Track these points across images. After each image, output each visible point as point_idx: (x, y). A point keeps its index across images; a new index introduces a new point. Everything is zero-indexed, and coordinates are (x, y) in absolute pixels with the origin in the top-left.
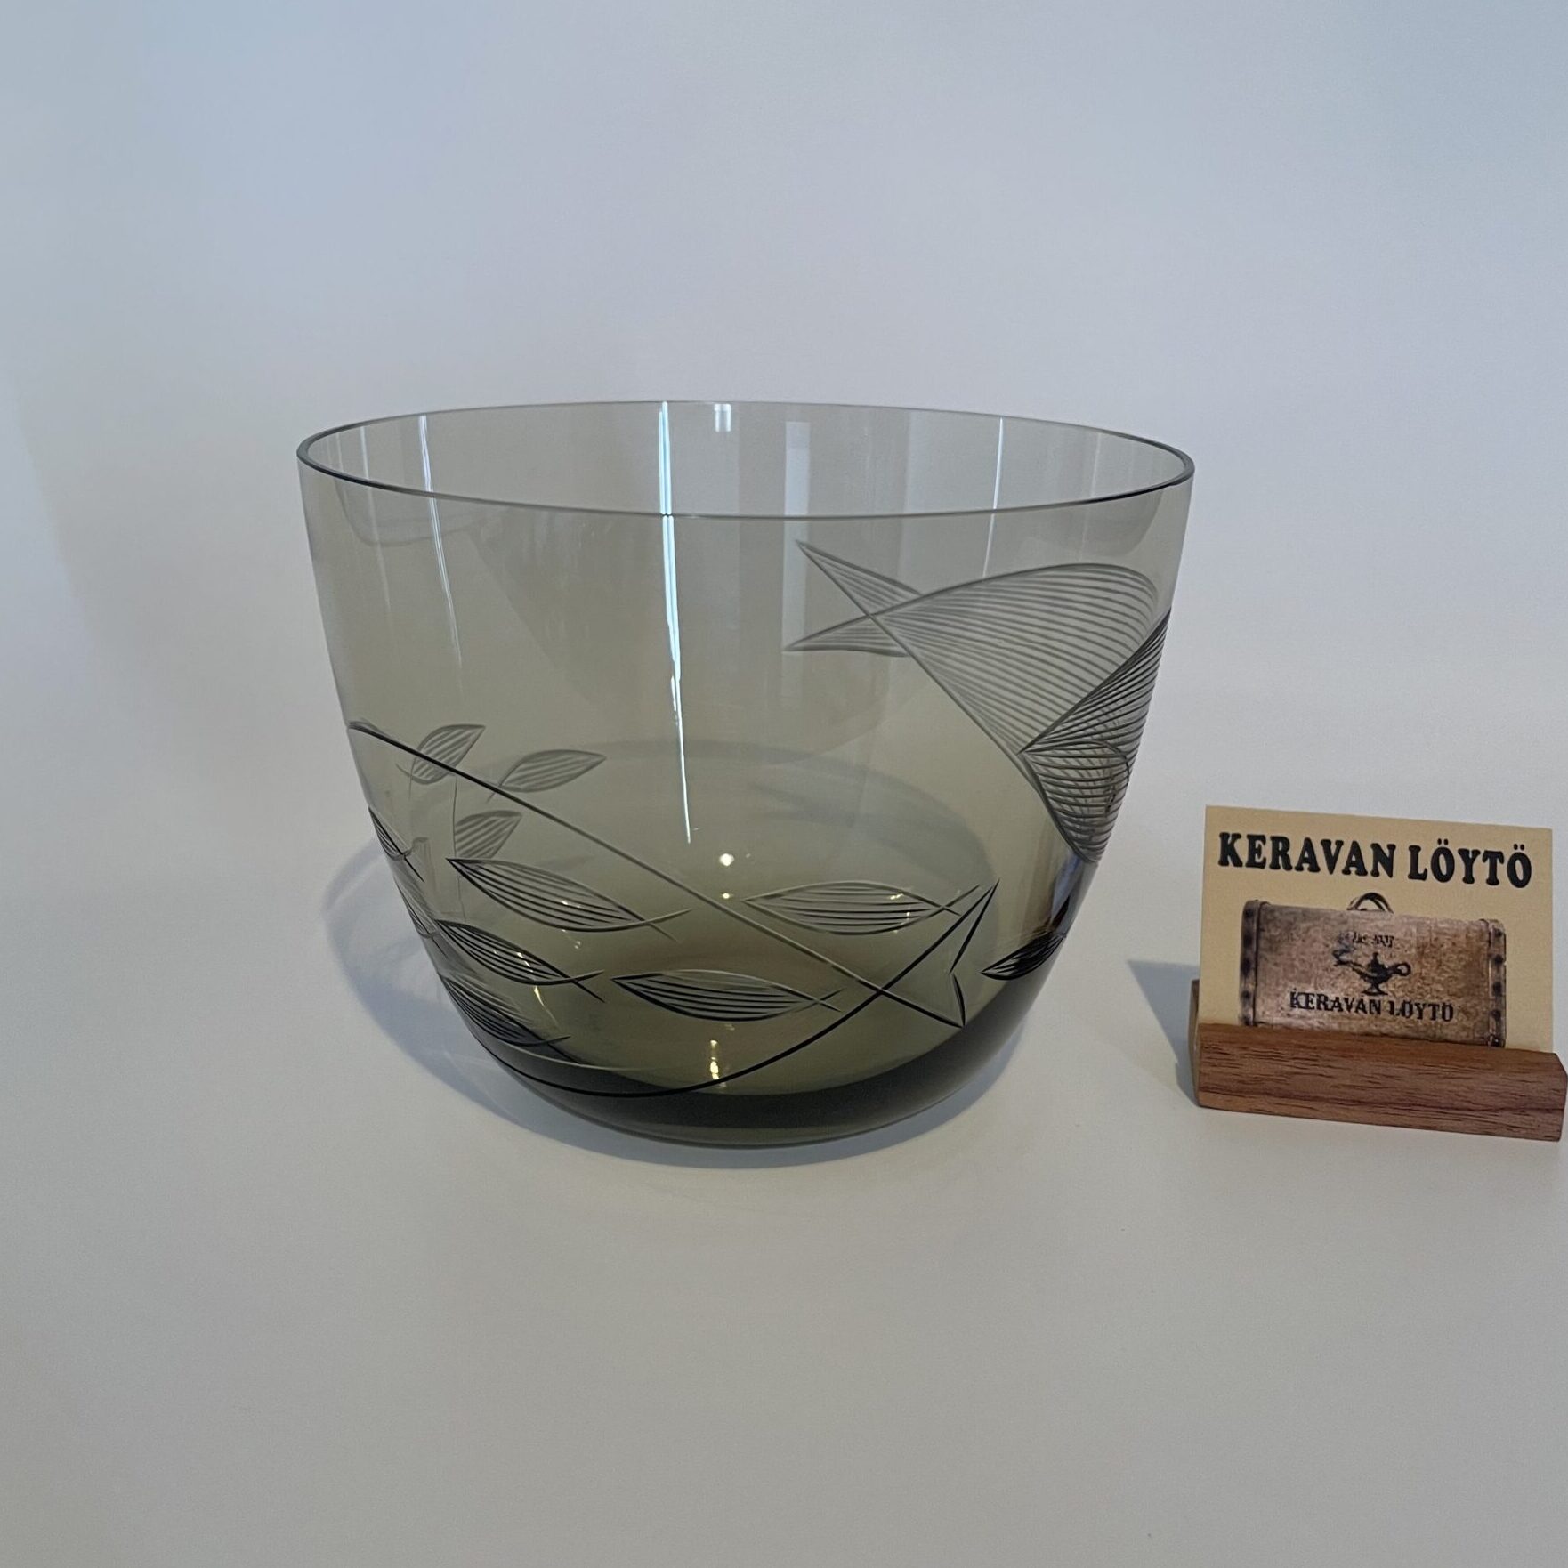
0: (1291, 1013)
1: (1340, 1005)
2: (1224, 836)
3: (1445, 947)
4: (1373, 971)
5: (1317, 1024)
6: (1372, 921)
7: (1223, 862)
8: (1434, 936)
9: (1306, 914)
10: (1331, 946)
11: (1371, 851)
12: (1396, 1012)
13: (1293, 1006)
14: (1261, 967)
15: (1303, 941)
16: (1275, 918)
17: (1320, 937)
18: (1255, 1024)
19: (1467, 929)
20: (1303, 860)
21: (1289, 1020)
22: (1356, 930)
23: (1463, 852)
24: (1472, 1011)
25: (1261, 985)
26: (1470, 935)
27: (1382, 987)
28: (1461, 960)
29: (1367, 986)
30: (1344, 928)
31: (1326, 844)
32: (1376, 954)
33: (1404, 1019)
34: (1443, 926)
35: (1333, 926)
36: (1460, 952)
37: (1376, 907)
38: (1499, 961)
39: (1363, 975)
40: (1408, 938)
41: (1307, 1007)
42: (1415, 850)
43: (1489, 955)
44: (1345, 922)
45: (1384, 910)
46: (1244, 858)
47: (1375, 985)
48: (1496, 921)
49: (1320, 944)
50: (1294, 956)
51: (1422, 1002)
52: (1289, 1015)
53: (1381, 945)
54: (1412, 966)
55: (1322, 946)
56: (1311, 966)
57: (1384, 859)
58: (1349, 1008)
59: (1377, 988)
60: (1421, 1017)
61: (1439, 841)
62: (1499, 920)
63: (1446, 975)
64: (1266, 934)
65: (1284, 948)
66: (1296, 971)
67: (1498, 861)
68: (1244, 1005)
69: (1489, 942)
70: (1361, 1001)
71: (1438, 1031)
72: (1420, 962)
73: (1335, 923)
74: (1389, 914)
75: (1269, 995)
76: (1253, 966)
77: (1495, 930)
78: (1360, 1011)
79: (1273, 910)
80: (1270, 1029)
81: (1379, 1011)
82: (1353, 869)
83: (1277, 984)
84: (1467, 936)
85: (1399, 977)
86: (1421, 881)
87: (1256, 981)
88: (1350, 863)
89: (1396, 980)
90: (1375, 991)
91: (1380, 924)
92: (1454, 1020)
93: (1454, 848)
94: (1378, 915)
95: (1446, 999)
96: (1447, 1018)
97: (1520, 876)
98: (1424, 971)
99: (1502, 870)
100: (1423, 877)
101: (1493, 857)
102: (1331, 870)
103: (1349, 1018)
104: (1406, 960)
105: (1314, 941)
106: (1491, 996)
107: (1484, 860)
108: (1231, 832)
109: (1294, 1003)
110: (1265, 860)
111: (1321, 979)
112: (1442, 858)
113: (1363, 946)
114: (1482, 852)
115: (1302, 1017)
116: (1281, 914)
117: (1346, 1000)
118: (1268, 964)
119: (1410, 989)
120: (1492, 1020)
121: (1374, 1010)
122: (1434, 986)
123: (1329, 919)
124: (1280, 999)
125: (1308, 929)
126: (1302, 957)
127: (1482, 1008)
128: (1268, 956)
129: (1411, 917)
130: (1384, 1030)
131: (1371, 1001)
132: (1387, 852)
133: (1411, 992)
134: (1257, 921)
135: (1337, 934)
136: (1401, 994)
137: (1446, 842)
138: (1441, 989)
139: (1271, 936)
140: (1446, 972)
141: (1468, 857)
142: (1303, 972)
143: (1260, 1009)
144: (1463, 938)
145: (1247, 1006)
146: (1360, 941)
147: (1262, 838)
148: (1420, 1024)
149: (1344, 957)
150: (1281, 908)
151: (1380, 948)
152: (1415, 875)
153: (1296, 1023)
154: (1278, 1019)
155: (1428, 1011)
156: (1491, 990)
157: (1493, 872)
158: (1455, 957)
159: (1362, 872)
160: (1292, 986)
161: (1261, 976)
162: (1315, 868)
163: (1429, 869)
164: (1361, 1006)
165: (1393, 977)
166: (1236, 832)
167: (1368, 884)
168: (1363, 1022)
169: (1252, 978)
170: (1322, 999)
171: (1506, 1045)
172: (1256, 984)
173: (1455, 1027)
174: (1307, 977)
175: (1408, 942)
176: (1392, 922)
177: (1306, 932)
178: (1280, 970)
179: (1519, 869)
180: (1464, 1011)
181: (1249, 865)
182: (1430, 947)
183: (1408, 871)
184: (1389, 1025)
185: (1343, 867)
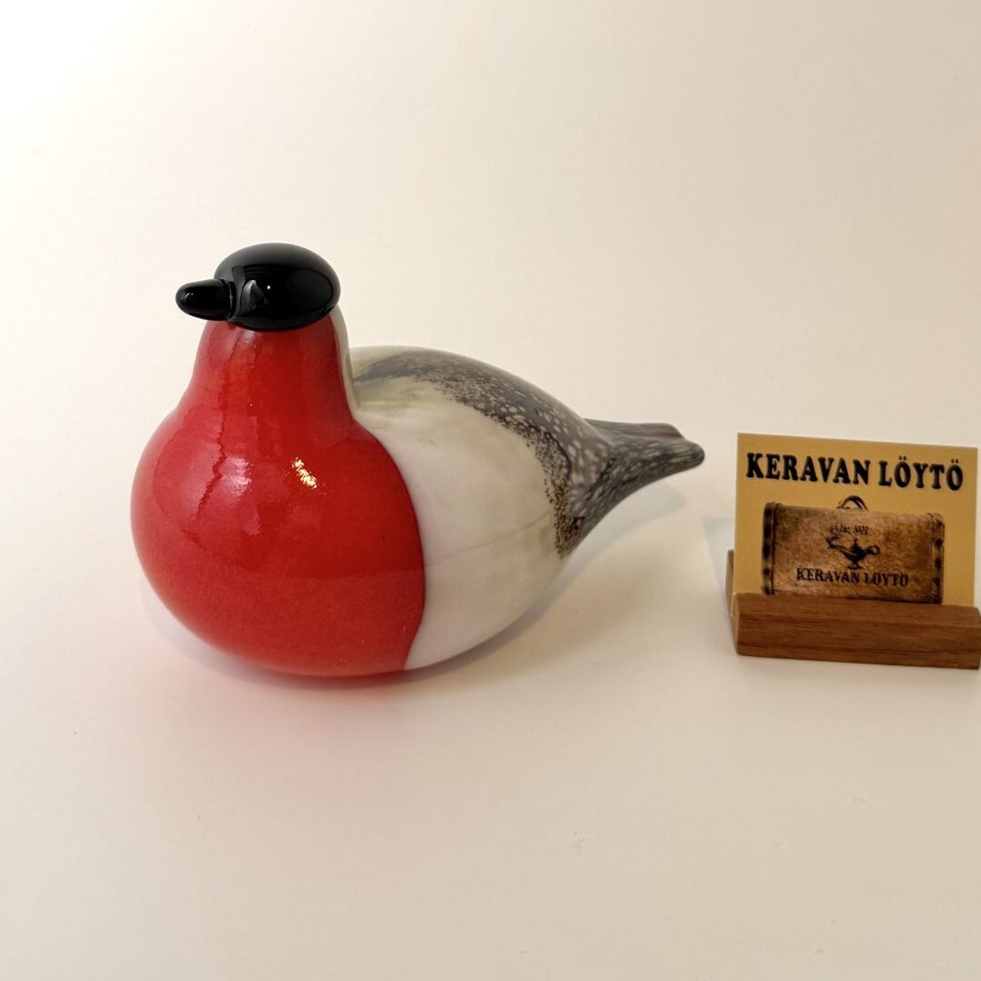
0: (798, 583)
1: (831, 577)
2: (750, 456)
3: (904, 533)
4: (854, 552)
5: (815, 591)
6: (853, 516)
7: (750, 475)
8: (896, 526)
9: (808, 513)
10: (825, 534)
11: (853, 466)
12: (869, 580)
13: (799, 578)
14: (776, 552)
15: (806, 531)
16: (786, 515)
17: (817, 528)
18: (773, 593)
19: (919, 520)
20: (806, 472)
21: (796, 589)
22: (844, 523)
23: (915, 465)
24: (921, 579)
25: (777, 564)
26: (921, 525)
27: (860, 564)
28: (913, 543)
29: (850, 563)
30: (834, 522)
31: (822, 461)
32: (856, 540)
33: (874, 585)
34: (902, 518)
35: (826, 520)
36: (913, 537)
37: (856, 506)
38: (939, 543)
39: (847, 556)
40: (878, 528)
41: (809, 579)
42: (883, 465)
43: (933, 539)
44: (835, 518)
45: (860, 507)
46: (765, 471)
47: (855, 561)
48: (938, 515)
49: (818, 533)
50: (799, 539)
51: (886, 573)
52: (796, 585)
53: (859, 533)
54: (879, 545)
55: (819, 535)
56: (811, 549)
57: (862, 471)
58: (838, 578)
59: (857, 564)
60: (886, 584)
61: (900, 458)
62: (942, 514)
63: (903, 554)
64: (781, 527)
65: (793, 537)
66: (801, 553)
67: (940, 472)
68: (765, 580)
69: (933, 530)
70: (846, 574)
71: (898, 595)
72: (886, 545)
73: (828, 518)
74: (866, 512)
75: (782, 571)
76: (771, 550)
77: (937, 521)
78: (846, 582)
79: (784, 509)
80: (783, 594)
81: (857, 580)
82: (841, 479)
83: (788, 563)
84: (919, 526)
85: (871, 556)
86: (886, 487)
87: (774, 561)
88: (839, 475)
89: (870, 558)
90: (855, 566)
91: (859, 518)
92: (909, 585)
93: (910, 464)
94: (858, 513)
95: (903, 571)
96: (904, 583)
97: (955, 481)
98: (889, 551)
99: (943, 478)
100: (889, 484)
101: (937, 469)
102: (825, 479)
103: (837, 586)
104: (877, 544)
105: (813, 531)
106: (934, 568)
107: (931, 471)
108: (755, 453)
109: (800, 576)
110: (779, 473)
111: (817, 557)
112: (902, 471)
113: (847, 534)
114: (930, 465)
115: (805, 586)
116: (790, 512)
117: (836, 573)
118: (782, 550)
119: (879, 563)
120: (934, 584)
121: (854, 580)
122: (896, 562)
123: (824, 515)
124: (790, 574)
125: (810, 522)
126: (808, 543)
127: (928, 577)
128: (782, 543)
129: (879, 513)
130: (861, 594)
131: (853, 575)
132: (864, 466)
133: (879, 566)
134: (774, 518)
135: (829, 526)
136: (872, 568)
137: (905, 458)
138: (900, 563)
139: (784, 528)
140: (902, 551)
141: (920, 469)
142: (806, 554)
143: (776, 581)
144: (915, 528)
145: (768, 578)
146: (845, 531)
147: (777, 457)
148: (886, 588)
149: (834, 543)
150: (790, 509)
151: (859, 536)
152: (884, 482)
153: (801, 590)
154: (788, 588)
155: (891, 580)
156: (933, 564)
157: (937, 479)
158: (910, 540)
159: (847, 481)
160: (799, 564)
161: (777, 557)
162: (814, 479)
163: (893, 477)
164: (846, 577)
165: (868, 556)
166: (759, 452)
167: (852, 490)
168: (846, 589)
169: (770, 559)
170: (819, 573)
171: (943, 604)
172: (774, 563)
173: (909, 590)
174: (809, 558)
175: (878, 531)
176: (867, 517)
177: (808, 525)
178: (790, 553)
179: (955, 477)
180: (915, 579)
181: (767, 477)
182: (893, 534)
183: (879, 479)
184: (865, 590)
185: (834, 477)
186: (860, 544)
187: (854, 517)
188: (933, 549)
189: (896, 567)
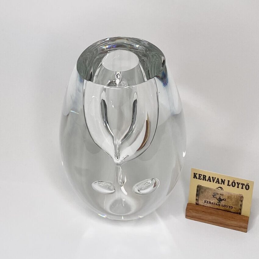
1: (213, 204)
2: (194, 173)
3: (233, 197)
4: (219, 199)
5: (209, 206)
6: (219, 191)
7: (194, 178)
8: (231, 195)
9: (208, 188)
11: (221, 180)
13: (205, 202)
17: (211, 192)
18: (198, 204)
19: (237, 195)
20: (208, 179)
21: (204, 205)
22: (217, 192)
23: (237, 183)
27: (221, 202)
29: (218, 201)
30: (215, 192)
31: (213, 178)
33: (224, 207)
36: (235, 199)
38: (242, 201)
39: (217, 200)
41: (207, 203)
42: (229, 181)
43: (240, 200)
44: (215, 191)
46: (198, 177)
47: (220, 201)
49: (211, 193)
50: (206, 194)
51: (227, 205)
54: (226, 199)
57: (223, 182)
58: (215, 204)
60: (227, 207)
61: (233, 180)
62: (243, 195)
63: (232, 202)
64: (201, 190)
65: (204, 193)
68: (196, 201)
69: (240, 198)
70: (217, 204)
71: (230, 210)
72: (228, 199)
74: (223, 191)
75: (201, 200)
79: (202, 187)
81: (220, 205)
82: (217, 182)
87: (199, 197)
88: (217, 181)
89: (223, 201)
91: (221, 192)
92: (233, 209)
94: (221, 190)
95: (232, 205)
97: (247, 188)
98: (228, 201)
99: (244, 187)
100: (230, 186)
101: (243, 184)
102: (213, 182)
103: (214, 206)
105: (209, 193)
106: (240, 206)
108: (196, 173)
110: (202, 178)
111: (210, 199)
112: (233, 183)
113: (218, 195)
114: (241, 183)
118: (201, 195)
119: (225, 203)
120: (239, 210)
123: (212, 190)
124: (203, 201)
126: (208, 195)
127: (238, 208)
128: (201, 194)
129: (227, 192)
132: (224, 181)
134: (199, 188)
135: (213, 192)
137: (235, 181)
142: (207, 197)
143: (199, 202)
144: (236, 197)
147: (201, 175)
148: (227, 208)
149: (214, 196)
150: (204, 187)
151: (221, 196)
152: (228, 185)
153: (205, 205)
154: (202, 204)
157: (242, 186)
159: (219, 183)
160: (205, 199)
162: (210, 181)
163: (231, 184)
167: (220, 185)
168: (217, 207)
170: (210, 202)
171: (241, 214)
175: (226, 196)
177: (208, 191)
178: (203, 197)
179: (247, 187)
180: (235, 208)
181: (199, 179)
182: (229, 197)
183: (227, 184)
184: (221, 208)
185: (216, 182)
186: (221, 198)
188: (240, 202)
189: (230, 204)
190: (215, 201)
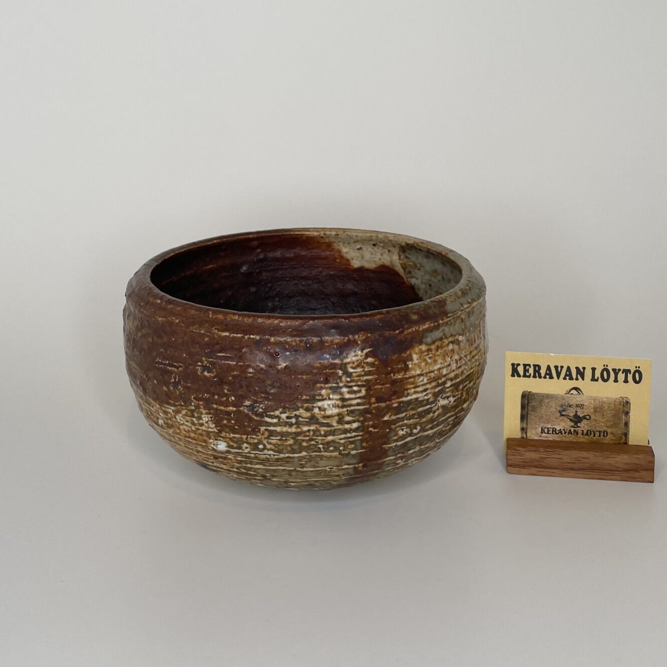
0: (542, 435)
1: (561, 432)
2: (513, 365)
3: (606, 408)
4: (575, 418)
5: (552, 439)
7: (513, 375)
8: (601, 404)
9: (548, 396)
10: (558, 408)
11: (575, 370)
12: (584, 434)
13: (542, 433)
14: (529, 418)
15: (547, 407)
16: (535, 398)
17: (554, 405)
18: (527, 439)
19: (615, 401)
20: (546, 374)
21: (541, 438)
22: (568, 402)
23: (613, 370)
24: (616, 433)
25: (529, 424)
26: (616, 403)
27: (579, 424)
28: (611, 413)
29: (573, 424)
30: (564, 401)
32: (576, 412)
33: (587, 437)
34: (604, 400)
35: (559, 401)
36: (612, 410)
37: (577, 393)
38: (627, 413)
39: (571, 420)
41: (548, 433)
42: (594, 369)
43: (623, 411)
44: (564, 399)
45: (580, 394)
46: (522, 373)
47: (576, 423)
48: (626, 398)
49: (554, 407)
50: (543, 412)
51: (595, 430)
52: (540, 436)
53: (579, 408)
54: (590, 415)
55: (555, 409)
56: (550, 416)
57: (581, 373)
58: (565, 433)
60: (594, 436)
61: (604, 366)
62: (628, 397)
63: (605, 419)
64: (531, 405)
65: (539, 410)
66: (543, 419)
67: (628, 374)
68: (522, 433)
69: (624, 406)
70: (570, 430)
71: (602, 441)
72: (595, 415)
73: (560, 399)
74: (582, 395)
75: (532, 429)
76: (526, 417)
77: (626, 401)
78: (570, 434)
79: (534, 394)
80: (533, 441)
81: (577, 434)
82: (568, 378)
83: (536, 424)
85: (586, 420)
86: (596, 382)
88: (566, 375)
90: (576, 426)
91: (579, 399)
92: (608, 437)
93: (610, 369)
94: (578, 396)
95: (605, 429)
96: (605, 435)
97: (638, 379)
98: (597, 418)
99: (630, 377)
100: (597, 380)
101: (627, 372)
102: (558, 377)
103: (565, 437)
105: (551, 407)
106: (624, 428)
107: (623, 373)
108: (516, 362)
109: (543, 431)
110: (530, 374)
111: (554, 421)
112: (605, 372)
113: (571, 408)
114: (622, 370)
115: (546, 437)
116: (537, 396)
117: (564, 430)
118: (532, 417)
119: (590, 425)
120: (623, 437)
121: (575, 434)
122: (601, 424)
123: (558, 398)
124: (537, 430)
125: (549, 402)
126: (547, 413)
127: (620, 432)
128: (532, 413)
129: (591, 397)
130: (580, 441)
131: (574, 430)
132: (582, 370)
134: (527, 399)
135: (560, 404)
136: (586, 427)
137: (607, 366)
139: (533, 405)
140: (605, 418)
141: (616, 372)
142: (546, 419)
143: (528, 434)
144: (613, 405)
145: (524, 433)
146: (570, 406)
147: (529, 365)
148: (594, 438)
149: (563, 413)
150: (538, 394)
152: (593, 379)
153: (543, 439)
154: (536, 438)
155: (597, 434)
156: (623, 425)
157: (626, 377)
158: (609, 412)
159: (571, 379)
160: (542, 425)
161: (529, 421)
162: (551, 377)
163: (599, 377)
164: (570, 432)
165: (584, 420)
166: (518, 363)
167: (574, 384)
168: (571, 438)
169: (525, 422)
170: (554, 430)
172: (527, 424)
173: (608, 439)
174: (548, 421)
175: (590, 406)
176: (583, 399)
178: (537, 419)
179: (637, 376)
180: (612, 433)
181: (523, 377)
182: (599, 409)
183: (591, 378)
184: (582, 439)
185: (563, 377)
186: (578, 415)
187: (576, 399)
188: (623, 417)
189: (601, 427)
190: (564, 424)
